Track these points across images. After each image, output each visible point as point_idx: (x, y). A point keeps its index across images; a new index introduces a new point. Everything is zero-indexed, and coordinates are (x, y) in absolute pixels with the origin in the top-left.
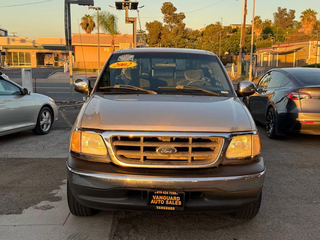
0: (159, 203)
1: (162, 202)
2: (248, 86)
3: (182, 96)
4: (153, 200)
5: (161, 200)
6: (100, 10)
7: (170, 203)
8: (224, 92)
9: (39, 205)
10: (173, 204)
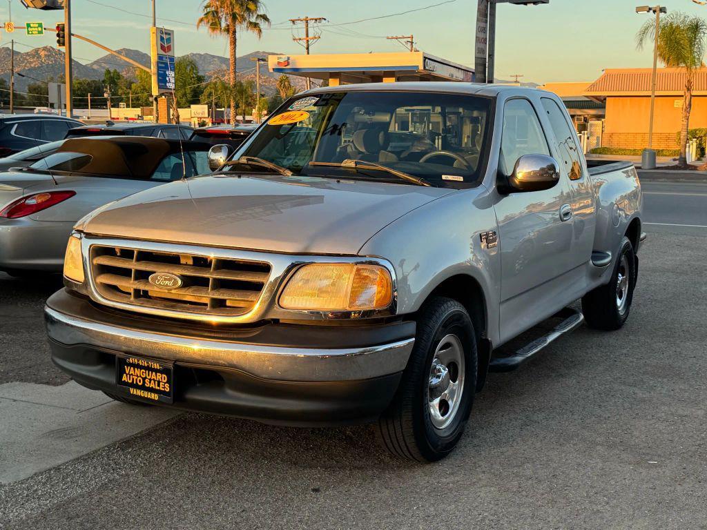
0: (135, 383)
1: (140, 381)
4: (125, 375)
5: (137, 376)
6: (665, 12)
7: (152, 385)
8: (450, 178)
10: (157, 388)
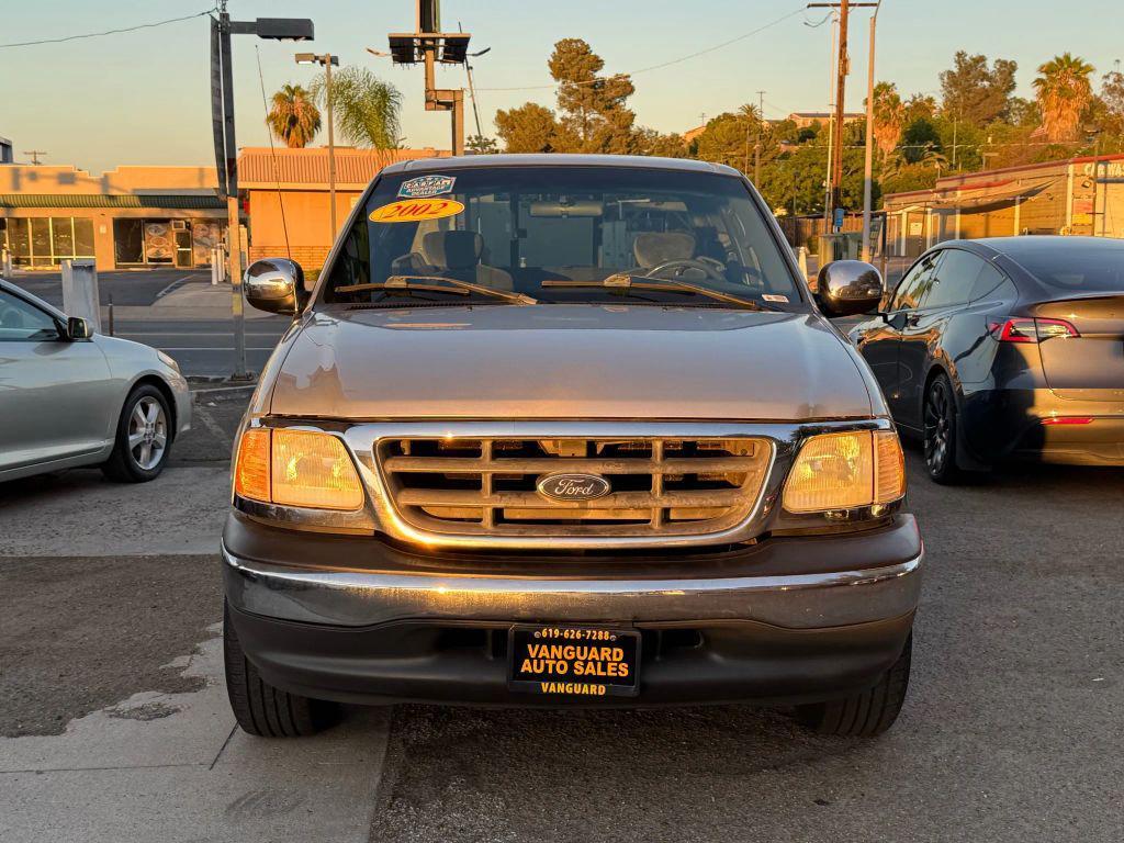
0: (550, 671)
1: (562, 667)
2: (856, 279)
3: (625, 309)
4: (527, 661)
5: (556, 659)
6: (337, 64)
7: (590, 669)
8: (773, 298)
9: (124, 705)
10: (600, 673)
